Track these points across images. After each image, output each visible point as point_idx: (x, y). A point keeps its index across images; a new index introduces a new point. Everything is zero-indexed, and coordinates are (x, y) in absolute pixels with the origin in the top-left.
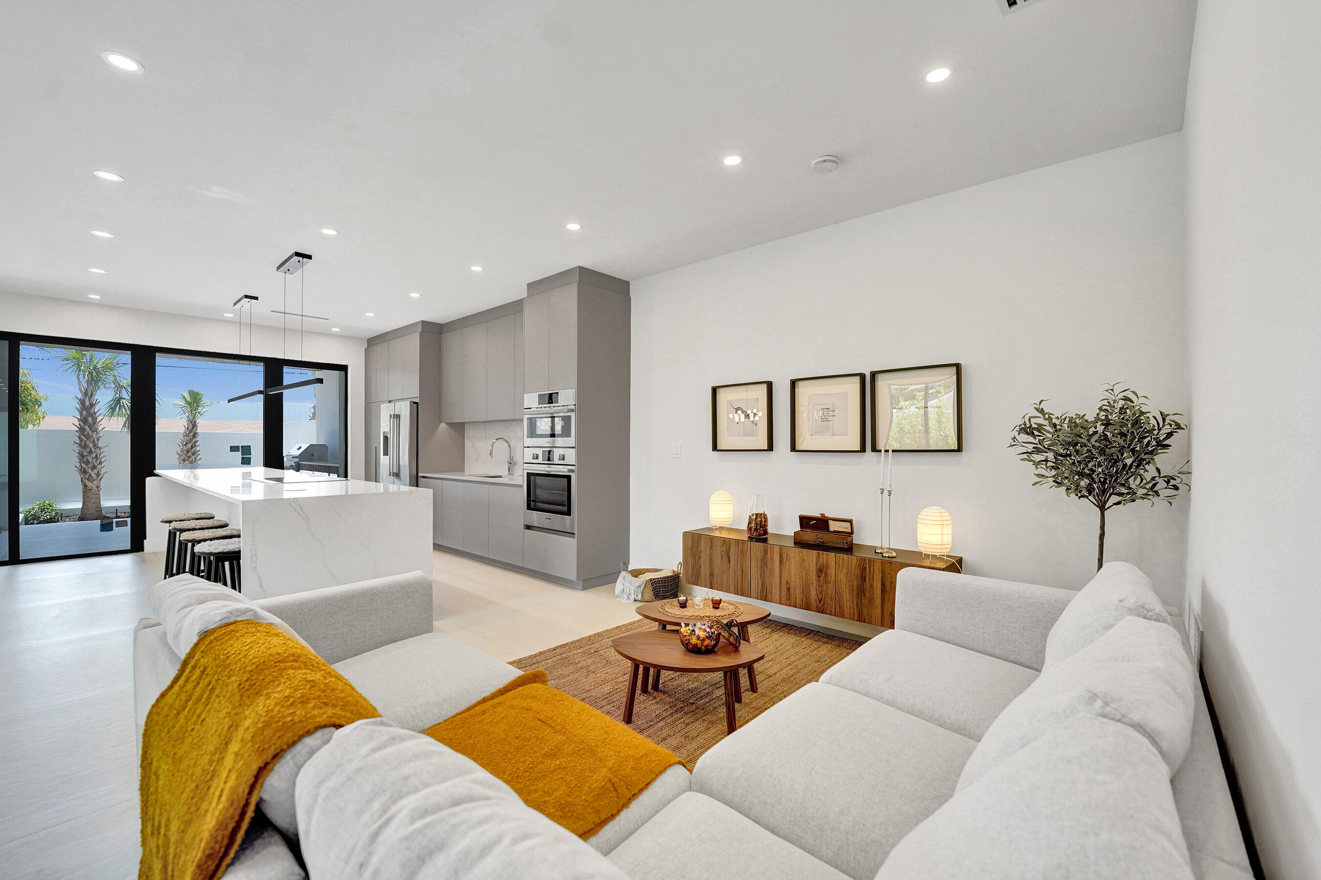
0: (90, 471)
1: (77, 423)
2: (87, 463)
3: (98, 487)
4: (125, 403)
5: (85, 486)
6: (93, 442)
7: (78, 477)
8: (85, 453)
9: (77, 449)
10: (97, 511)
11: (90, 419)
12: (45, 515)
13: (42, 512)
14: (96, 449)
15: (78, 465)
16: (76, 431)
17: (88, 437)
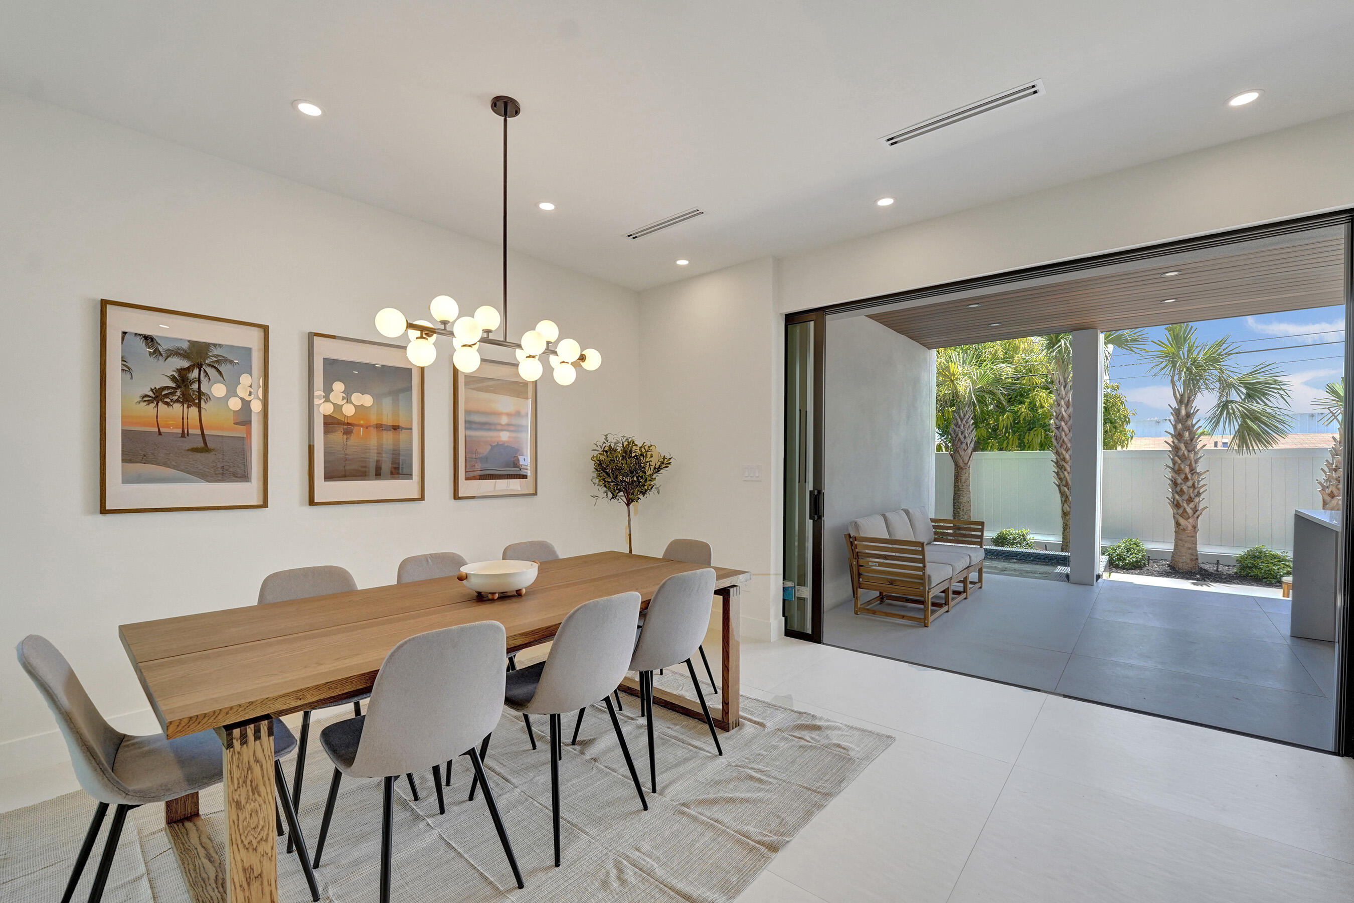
0: (1185, 505)
1: (1170, 440)
2: (1181, 493)
3: (1195, 527)
4: (1236, 410)
5: (1178, 524)
6: (1190, 465)
7: (1170, 511)
8: (1179, 481)
9: (1169, 474)
10: (1192, 560)
11: (1187, 434)
12: (1131, 557)
13: (1128, 552)
14: (1192, 474)
15: (1170, 496)
16: (1170, 451)
17: (1183, 458)
